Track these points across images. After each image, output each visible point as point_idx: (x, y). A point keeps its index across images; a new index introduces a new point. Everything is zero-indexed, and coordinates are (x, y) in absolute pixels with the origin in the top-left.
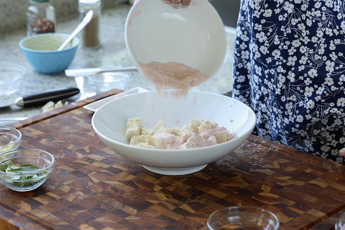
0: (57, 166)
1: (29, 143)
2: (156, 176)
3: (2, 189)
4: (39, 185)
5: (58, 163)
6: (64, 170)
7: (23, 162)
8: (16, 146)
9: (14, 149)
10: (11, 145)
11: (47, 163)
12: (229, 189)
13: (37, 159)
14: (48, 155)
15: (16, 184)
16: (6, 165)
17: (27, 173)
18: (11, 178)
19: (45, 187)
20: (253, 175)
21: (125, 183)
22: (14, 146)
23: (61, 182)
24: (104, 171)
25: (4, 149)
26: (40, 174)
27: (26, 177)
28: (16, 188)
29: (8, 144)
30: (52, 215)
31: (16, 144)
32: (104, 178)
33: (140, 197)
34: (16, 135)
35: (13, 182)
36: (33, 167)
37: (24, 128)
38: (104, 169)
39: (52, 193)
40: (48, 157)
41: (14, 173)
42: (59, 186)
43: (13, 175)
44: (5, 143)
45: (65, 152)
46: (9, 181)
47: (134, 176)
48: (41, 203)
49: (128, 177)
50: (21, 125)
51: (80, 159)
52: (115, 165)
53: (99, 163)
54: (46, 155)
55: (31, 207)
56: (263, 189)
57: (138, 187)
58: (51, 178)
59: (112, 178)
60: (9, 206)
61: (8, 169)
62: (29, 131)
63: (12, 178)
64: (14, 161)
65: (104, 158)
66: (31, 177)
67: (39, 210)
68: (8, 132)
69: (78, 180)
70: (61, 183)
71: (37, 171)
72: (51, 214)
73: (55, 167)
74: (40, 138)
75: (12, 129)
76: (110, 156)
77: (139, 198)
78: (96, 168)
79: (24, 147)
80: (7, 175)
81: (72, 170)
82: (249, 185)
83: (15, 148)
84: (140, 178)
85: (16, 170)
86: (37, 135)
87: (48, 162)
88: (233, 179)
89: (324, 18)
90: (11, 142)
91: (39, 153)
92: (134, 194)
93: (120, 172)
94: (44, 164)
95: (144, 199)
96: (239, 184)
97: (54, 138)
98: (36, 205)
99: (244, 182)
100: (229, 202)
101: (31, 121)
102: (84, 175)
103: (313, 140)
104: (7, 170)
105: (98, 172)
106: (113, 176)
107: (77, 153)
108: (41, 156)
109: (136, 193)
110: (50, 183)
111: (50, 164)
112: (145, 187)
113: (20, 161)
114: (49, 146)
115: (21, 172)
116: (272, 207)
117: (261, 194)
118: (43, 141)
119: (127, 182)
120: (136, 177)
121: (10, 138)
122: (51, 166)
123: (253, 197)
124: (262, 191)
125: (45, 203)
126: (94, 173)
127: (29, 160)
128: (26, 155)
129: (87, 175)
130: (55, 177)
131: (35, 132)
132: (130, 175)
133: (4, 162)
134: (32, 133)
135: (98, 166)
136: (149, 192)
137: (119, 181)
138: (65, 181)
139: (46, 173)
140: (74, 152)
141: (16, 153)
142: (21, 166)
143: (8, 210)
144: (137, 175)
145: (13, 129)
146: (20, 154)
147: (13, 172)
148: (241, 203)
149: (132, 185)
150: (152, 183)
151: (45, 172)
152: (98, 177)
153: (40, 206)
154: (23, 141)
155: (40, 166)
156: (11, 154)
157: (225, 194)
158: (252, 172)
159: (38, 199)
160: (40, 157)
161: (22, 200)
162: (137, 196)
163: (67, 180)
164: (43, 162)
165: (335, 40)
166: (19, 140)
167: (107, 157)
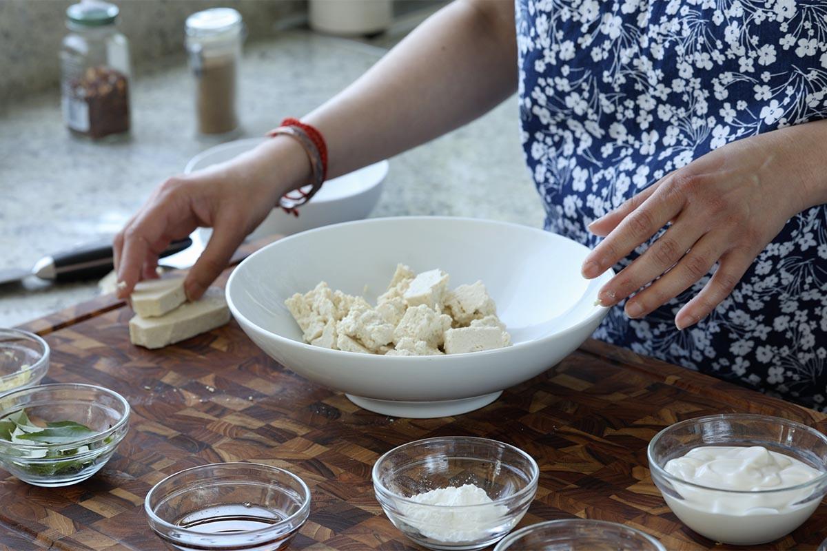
0: (137, 424)
1: (67, 370)
2: (377, 446)
3: (4, 480)
4: (93, 470)
5: (140, 418)
6: (155, 434)
7: (53, 416)
8: (36, 378)
9: (31, 384)
10: (23, 374)
11: (112, 416)
12: (554, 478)
13: (88, 408)
14: (115, 398)
15: (37, 469)
16: (13, 423)
17: (62, 441)
18: (24, 455)
19: (107, 476)
20: (615, 444)
21: (301, 465)
22: (31, 376)
23: (147, 462)
24: (252, 436)
25: (7, 383)
26: (96, 443)
27: (62, 451)
28: (38, 479)
29: (18, 372)
30: (125, 545)
31: (37, 372)
32: (252, 453)
33: (340, 497)
34: (36, 350)
35: (30, 464)
36: (78, 427)
37: (56, 334)
38: (251, 430)
39: (125, 489)
40: (113, 402)
41: (33, 443)
42: (142, 473)
43: (28, 447)
44: (10, 369)
45: (156, 391)
46: (21, 462)
47: (324, 448)
48: (98, 515)
49: (309, 450)
50: (49, 325)
51: (192, 407)
52: (278, 421)
53: (239, 416)
54: (109, 398)
55: (74, 524)
56: (636, 476)
57: (334, 475)
58: (123, 455)
59: (269, 454)
60: (19, 522)
61: (18, 432)
62: (67, 341)
63: (27, 455)
64: (32, 414)
65: (252, 404)
66: (74, 452)
67: (96, 532)
68: (15, 343)
69: (188, 458)
70: (147, 465)
71: (88, 437)
72: (123, 540)
73: (130, 426)
74: (95, 355)
75: (25, 334)
76: (265, 399)
77: (337, 502)
78: (232, 428)
79: (56, 379)
80: (14, 447)
81: (172, 433)
82: (602, 466)
83: (34, 382)
84: (338, 453)
85: (36, 435)
86: (89, 350)
87: (115, 414)
88: (566, 452)
89: (686, 32)
90: (25, 367)
91: (92, 393)
92: (323, 491)
93: (290, 439)
94: (105, 421)
95: (348, 504)
96: (579, 465)
97: (130, 356)
98: (85, 520)
99: (591, 459)
100: (554, 508)
101: (72, 316)
102: (202, 446)
103: (712, 330)
104: (14, 436)
105: (234, 439)
106: (272, 447)
107: (185, 393)
108: (96, 401)
109: (330, 488)
110: (120, 466)
111: (121, 419)
112: (350, 475)
113: (45, 412)
114: (116, 375)
115: (48, 439)
116: (658, 519)
117: (632, 488)
118: (103, 365)
119: (307, 461)
120: (328, 449)
121: (23, 358)
122: (123, 426)
123: (614, 497)
124: (636, 481)
125: (108, 514)
126: (226, 440)
127: (68, 411)
128: (61, 399)
129: (209, 447)
130: (131, 451)
131: (81, 343)
132: (314, 446)
133: (7, 415)
134: (76, 344)
135: (237, 424)
136: (360, 485)
137: (287, 460)
138: (156, 461)
139: (111, 441)
140: (178, 391)
141: (36, 393)
142: (49, 426)
143: (19, 533)
144: (332, 444)
145: (29, 336)
146: (47, 396)
147: (30, 439)
148: (583, 511)
149: (318, 470)
150: (368, 465)
151: (107, 440)
152: (236, 449)
153: (96, 523)
154: (53, 364)
155: (96, 426)
156: (24, 396)
157: (544, 489)
158: (609, 436)
159: (91, 505)
160: (94, 404)
161: (52, 508)
162: (333, 496)
163: (161, 458)
164: (101, 417)
165: (721, 76)
166: (44, 361)
167: (258, 403)
